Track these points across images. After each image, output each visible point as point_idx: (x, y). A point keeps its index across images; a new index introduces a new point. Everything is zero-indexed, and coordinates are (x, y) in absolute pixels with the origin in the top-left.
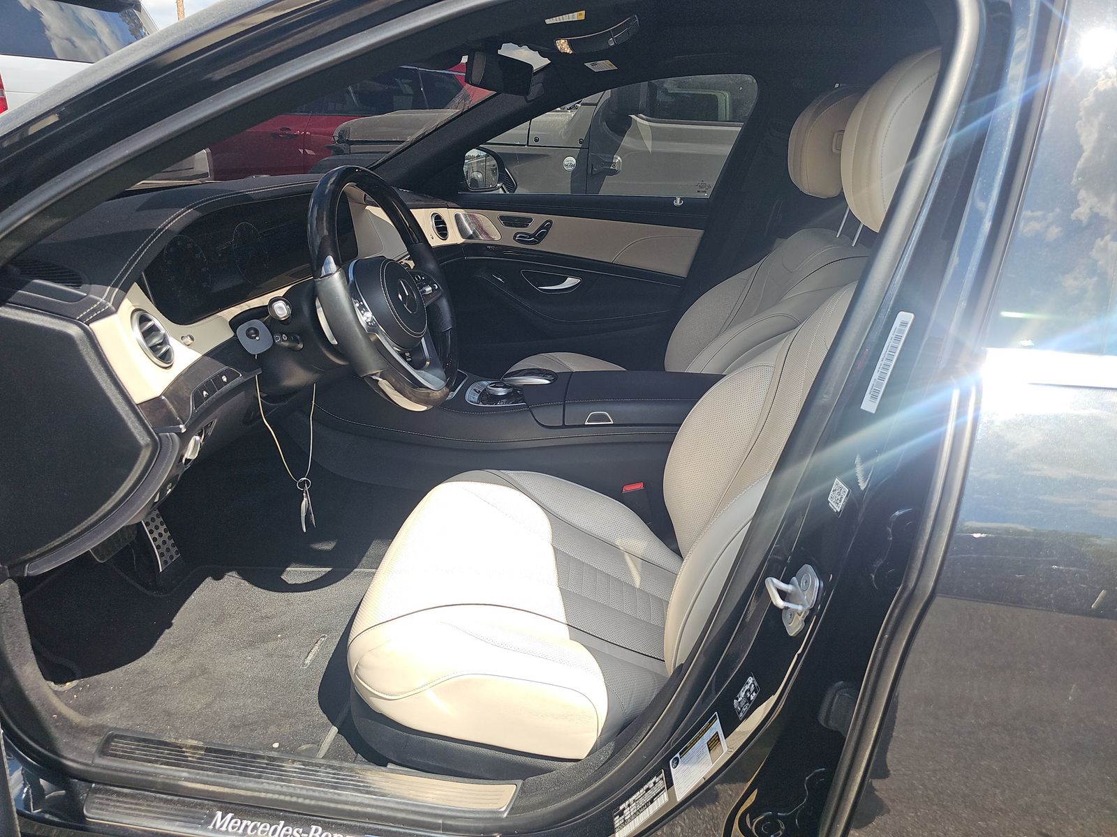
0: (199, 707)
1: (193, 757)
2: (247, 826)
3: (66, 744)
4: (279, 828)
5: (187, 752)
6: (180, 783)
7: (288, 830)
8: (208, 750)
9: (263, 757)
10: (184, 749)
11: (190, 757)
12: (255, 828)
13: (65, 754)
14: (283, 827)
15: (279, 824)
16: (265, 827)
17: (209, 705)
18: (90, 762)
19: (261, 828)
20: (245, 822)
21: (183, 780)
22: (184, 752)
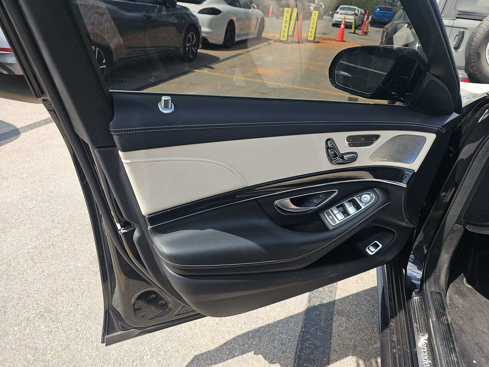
0: (480, 328)
1: (443, 320)
2: (424, 349)
3: (431, 282)
4: (428, 361)
5: (444, 318)
6: (430, 319)
7: (428, 365)
8: (448, 325)
9: (453, 345)
10: (445, 316)
11: (442, 319)
12: (425, 352)
13: (427, 283)
14: (428, 362)
15: (429, 361)
16: (426, 356)
17: (484, 332)
18: (427, 290)
19: (425, 354)
20: (426, 348)
21: (432, 320)
22: (443, 317)
